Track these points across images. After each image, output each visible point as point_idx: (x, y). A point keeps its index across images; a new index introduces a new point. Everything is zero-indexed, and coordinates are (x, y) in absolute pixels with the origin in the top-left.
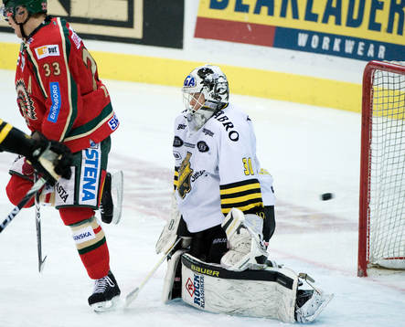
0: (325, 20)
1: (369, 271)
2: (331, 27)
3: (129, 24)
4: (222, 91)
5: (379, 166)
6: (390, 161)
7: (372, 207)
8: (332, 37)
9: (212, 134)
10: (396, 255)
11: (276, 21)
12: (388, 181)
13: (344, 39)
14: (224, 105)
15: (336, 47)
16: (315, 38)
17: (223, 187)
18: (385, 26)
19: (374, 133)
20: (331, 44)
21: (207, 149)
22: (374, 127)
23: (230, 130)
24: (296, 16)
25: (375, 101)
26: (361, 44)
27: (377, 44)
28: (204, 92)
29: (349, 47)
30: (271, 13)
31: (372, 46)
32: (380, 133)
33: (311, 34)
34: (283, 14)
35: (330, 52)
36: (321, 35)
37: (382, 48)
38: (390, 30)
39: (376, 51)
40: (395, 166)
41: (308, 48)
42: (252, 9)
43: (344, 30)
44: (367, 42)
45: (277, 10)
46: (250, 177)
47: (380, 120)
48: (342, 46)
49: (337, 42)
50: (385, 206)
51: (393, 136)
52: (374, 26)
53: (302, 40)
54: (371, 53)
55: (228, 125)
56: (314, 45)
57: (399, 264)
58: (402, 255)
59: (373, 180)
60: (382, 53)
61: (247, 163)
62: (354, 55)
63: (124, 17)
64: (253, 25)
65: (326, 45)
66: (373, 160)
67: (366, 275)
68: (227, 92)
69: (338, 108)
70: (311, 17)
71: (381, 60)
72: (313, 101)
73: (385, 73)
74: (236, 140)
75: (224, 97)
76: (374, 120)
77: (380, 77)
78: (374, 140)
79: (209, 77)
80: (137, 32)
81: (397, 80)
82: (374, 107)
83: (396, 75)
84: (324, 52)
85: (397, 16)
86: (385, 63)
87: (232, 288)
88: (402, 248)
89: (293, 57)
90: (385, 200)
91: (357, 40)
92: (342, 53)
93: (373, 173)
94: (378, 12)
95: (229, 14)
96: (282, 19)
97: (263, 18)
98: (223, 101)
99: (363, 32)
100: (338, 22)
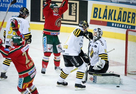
0: (118, 20)
1: (127, 75)
2: (119, 22)
3: (76, 21)
4: (101, 34)
5: (129, 52)
6: (132, 51)
7: (128, 61)
8: (119, 24)
9: (98, 44)
10: (133, 71)
11: (107, 20)
12: (131, 55)
13: (122, 24)
14: (100, 37)
15: (120, 26)
16: (116, 24)
17: (99, 55)
18: (131, 22)
19: (128, 45)
20: (119, 25)
21: (96, 47)
22: (128, 43)
23: (102, 43)
24: (111, 19)
25: (128, 38)
26: (126, 25)
27: (129, 25)
28: (97, 33)
29: (123, 26)
30: (106, 19)
31: (128, 26)
32: (130, 45)
33: (115, 23)
34: (109, 19)
35: (119, 27)
36: (117, 24)
37: (130, 26)
38: (132, 22)
39: (129, 27)
40: (133, 52)
41: (114, 26)
42: (102, 18)
43: (122, 22)
44: (127, 25)
45: (108, 18)
46: (106, 53)
47: (130, 42)
48: (121, 26)
49: (120, 25)
50: (131, 61)
51: (132, 45)
52: (128, 22)
53: (113, 25)
54: (128, 27)
55: (101, 42)
56: (115, 26)
57: (134, 73)
58: (135, 71)
59: (128, 55)
60: (130, 27)
61: (105, 50)
62: (124, 28)
63: (74, 20)
64: (102, 21)
65: (118, 26)
66: (128, 51)
67: (126, 75)
68: (102, 35)
69: (121, 39)
70: (115, 19)
71: (130, 29)
72: (115, 38)
73: (131, 32)
74: (103, 45)
75: (101, 35)
76: (128, 42)
77: (130, 33)
78: (128, 46)
79: (100, 30)
80: (77, 23)
81: (133, 33)
82: (128, 39)
83: (133, 32)
84: (117, 27)
85: (133, 19)
86: (131, 29)
87: (104, 78)
88: (135, 70)
89: (111, 28)
90: (131, 59)
91: (125, 25)
92: (121, 27)
93: (128, 53)
94: (129, 18)
95: (97, 19)
96: (109, 20)
97: (104, 20)
98: (100, 36)
99: (126, 23)
100: (121, 21)
